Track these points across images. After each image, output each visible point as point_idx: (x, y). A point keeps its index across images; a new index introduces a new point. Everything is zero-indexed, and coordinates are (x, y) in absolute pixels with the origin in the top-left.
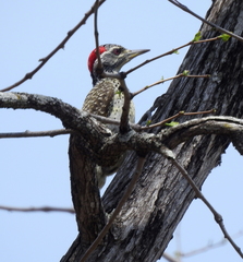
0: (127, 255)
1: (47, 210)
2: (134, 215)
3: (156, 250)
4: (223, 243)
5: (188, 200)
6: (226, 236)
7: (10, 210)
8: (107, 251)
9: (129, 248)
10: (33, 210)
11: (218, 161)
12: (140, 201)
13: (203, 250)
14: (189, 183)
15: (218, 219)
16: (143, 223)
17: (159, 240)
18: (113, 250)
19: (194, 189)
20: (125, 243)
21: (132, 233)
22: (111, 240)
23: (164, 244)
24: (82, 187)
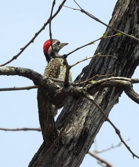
0: (69, 152)
1: (25, 129)
2: (73, 130)
3: (85, 149)
4: (120, 145)
5: (101, 122)
6: (122, 141)
7: (6, 130)
8: (59, 150)
9: (70, 148)
10: (18, 130)
11: (117, 101)
12: (76, 123)
13: (109, 149)
14: (102, 113)
15: (118, 132)
16: (78, 134)
17: (86, 144)
18: (62, 149)
19: (104, 116)
20: (68, 146)
21: (72, 140)
22: (61, 144)
23: (89, 146)
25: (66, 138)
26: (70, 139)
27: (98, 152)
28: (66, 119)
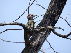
0: (34, 50)
1: (20, 42)
2: (35, 43)
3: (39, 49)
4: (50, 48)
5: (44, 41)
6: (51, 47)
7: (14, 42)
8: (30, 49)
9: (34, 49)
10: (18, 42)
11: (49, 34)
12: (36, 41)
13: (47, 49)
14: (45, 38)
15: (49, 44)
16: (37, 44)
17: (39, 47)
18: (31, 49)
20: (33, 48)
21: (35, 46)
22: (31, 47)
23: (40, 48)
24: (26, 38)
25: (33, 46)
26: (34, 46)
27: (43, 50)
28: (33, 40)
